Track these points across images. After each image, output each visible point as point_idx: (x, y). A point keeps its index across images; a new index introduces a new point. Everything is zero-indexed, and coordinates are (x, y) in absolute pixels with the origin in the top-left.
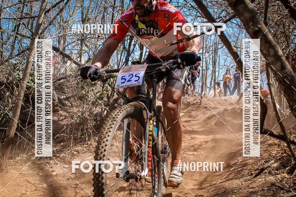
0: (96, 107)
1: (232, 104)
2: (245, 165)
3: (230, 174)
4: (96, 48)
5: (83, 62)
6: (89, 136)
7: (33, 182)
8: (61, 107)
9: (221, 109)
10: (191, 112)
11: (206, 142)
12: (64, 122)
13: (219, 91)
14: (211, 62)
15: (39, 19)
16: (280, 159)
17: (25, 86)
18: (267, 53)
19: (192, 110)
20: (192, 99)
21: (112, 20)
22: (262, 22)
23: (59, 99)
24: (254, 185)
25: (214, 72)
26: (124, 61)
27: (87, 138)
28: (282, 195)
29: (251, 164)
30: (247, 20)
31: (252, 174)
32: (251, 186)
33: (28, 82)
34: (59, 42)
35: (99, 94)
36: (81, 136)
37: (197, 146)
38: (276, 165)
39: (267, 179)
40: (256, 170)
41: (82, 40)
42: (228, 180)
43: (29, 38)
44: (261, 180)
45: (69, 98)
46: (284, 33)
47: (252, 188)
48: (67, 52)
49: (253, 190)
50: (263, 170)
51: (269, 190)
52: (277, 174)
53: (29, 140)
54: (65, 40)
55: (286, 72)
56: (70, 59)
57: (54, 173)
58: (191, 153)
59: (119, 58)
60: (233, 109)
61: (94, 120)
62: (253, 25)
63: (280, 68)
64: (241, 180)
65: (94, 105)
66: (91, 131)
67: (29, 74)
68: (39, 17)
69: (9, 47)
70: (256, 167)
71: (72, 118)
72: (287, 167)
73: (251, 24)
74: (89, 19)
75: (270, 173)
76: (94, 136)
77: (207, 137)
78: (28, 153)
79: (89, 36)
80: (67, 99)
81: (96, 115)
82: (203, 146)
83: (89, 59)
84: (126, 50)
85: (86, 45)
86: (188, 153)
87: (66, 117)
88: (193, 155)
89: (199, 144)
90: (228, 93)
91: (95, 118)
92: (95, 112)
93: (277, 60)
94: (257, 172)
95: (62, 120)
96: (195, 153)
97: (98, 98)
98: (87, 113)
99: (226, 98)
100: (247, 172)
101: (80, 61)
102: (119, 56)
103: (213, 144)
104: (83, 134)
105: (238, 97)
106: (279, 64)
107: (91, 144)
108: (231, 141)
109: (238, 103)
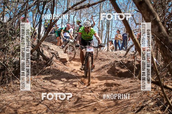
0: (15, 57)
1: (120, 57)
3: (118, 110)
4: (16, 10)
5: (5, 21)
6: (9, 79)
9: (113, 60)
11: (100, 85)
13: (111, 47)
14: (106, 24)
16: (155, 100)
25: (108, 32)
26: (38, 21)
27: (7, 81)
29: (134, 103)
31: (134, 111)
35: (17, 47)
36: (3, 79)
37: (93, 89)
38: (152, 104)
40: (137, 107)
41: (5, 4)
50: (142, 107)
52: (153, 111)
55: (162, 34)
58: (88, 94)
61: (14, 67)
63: (157, 31)
65: (13, 55)
66: (11, 76)
70: (138, 105)
72: (161, 105)
75: (148, 110)
76: (13, 79)
77: (101, 82)
81: (15, 63)
82: (98, 88)
83: (10, 19)
84: (40, 13)
85: (8, 8)
86: (86, 94)
88: (90, 95)
89: (96, 87)
90: (118, 48)
91: (14, 65)
92: (14, 61)
93: (155, 24)
94: (138, 109)
96: (92, 94)
97: (17, 50)
98: (8, 62)
99: (116, 52)
100: (130, 108)
101: (3, 20)
102: (35, 17)
103: (106, 87)
104: (4, 78)
106: (157, 27)
107: (10, 86)
108: (119, 85)
109: (125, 56)
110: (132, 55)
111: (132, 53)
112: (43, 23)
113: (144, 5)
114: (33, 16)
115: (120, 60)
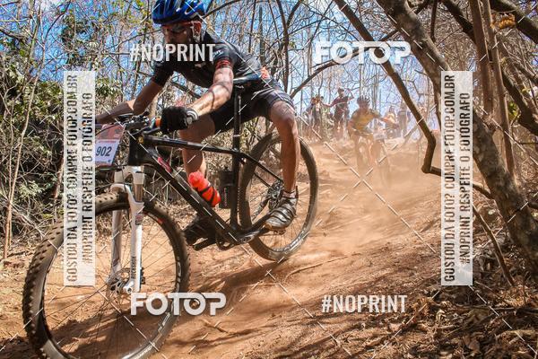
2: (412, 218)
29: (419, 217)
32: (418, 242)
44: (430, 234)
46: (458, 57)
47: (420, 243)
50: (432, 223)
64: (407, 235)
69: (130, 89)
70: (425, 220)
73: (413, 38)
94: (426, 225)
110: (414, 144)
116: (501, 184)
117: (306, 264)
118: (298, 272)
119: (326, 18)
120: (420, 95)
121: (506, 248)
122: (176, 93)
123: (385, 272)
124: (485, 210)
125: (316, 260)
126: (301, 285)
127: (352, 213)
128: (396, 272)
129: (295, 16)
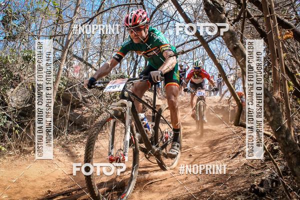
1: (215, 102)
2: (225, 149)
3: (213, 156)
7: (63, 161)
8: (84, 104)
10: (183, 109)
12: (87, 115)
15: (68, 36)
17: (57, 88)
18: (243, 64)
19: (185, 107)
20: (185, 98)
21: (124, 37)
22: (239, 41)
23: (83, 98)
24: (232, 165)
26: (133, 68)
28: (252, 172)
29: (230, 149)
30: (228, 39)
31: (230, 157)
32: (229, 165)
33: (60, 85)
34: (83, 54)
35: (113, 94)
39: (242, 160)
40: (233, 154)
41: (101, 53)
42: (212, 161)
43: (60, 50)
44: (237, 161)
45: (91, 96)
48: (89, 62)
49: (230, 169)
50: (238, 153)
51: (242, 169)
53: (60, 128)
54: (88, 52)
56: (92, 67)
57: (79, 155)
59: (129, 66)
60: (216, 106)
62: (232, 43)
64: (222, 161)
65: (109, 102)
67: (60, 78)
68: (68, 35)
70: (233, 151)
71: (93, 112)
73: (231, 42)
74: (106, 37)
75: (243, 156)
78: (59, 138)
79: (106, 50)
80: (89, 97)
85: (104, 57)
87: (88, 112)
88: (185, 141)
94: (234, 155)
95: (85, 114)
97: (113, 97)
98: (104, 109)
99: (210, 98)
100: (226, 154)
102: (129, 65)
105: (220, 97)
107: (107, 132)
108: (214, 131)
109: (220, 101)
110: (226, 100)
111: (227, 99)
112: (137, 70)
113: (238, 51)
114: (128, 63)
115: (215, 105)
116: (284, 136)
117: (156, 179)
118: (151, 183)
119: (174, 20)
120: (231, 69)
121: (285, 173)
122: (75, 62)
123: (208, 186)
124: (271, 146)
125: (163, 176)
126: (153, 192)
127: (186, 144)
128: (215, 186)
129: (154, 16)
